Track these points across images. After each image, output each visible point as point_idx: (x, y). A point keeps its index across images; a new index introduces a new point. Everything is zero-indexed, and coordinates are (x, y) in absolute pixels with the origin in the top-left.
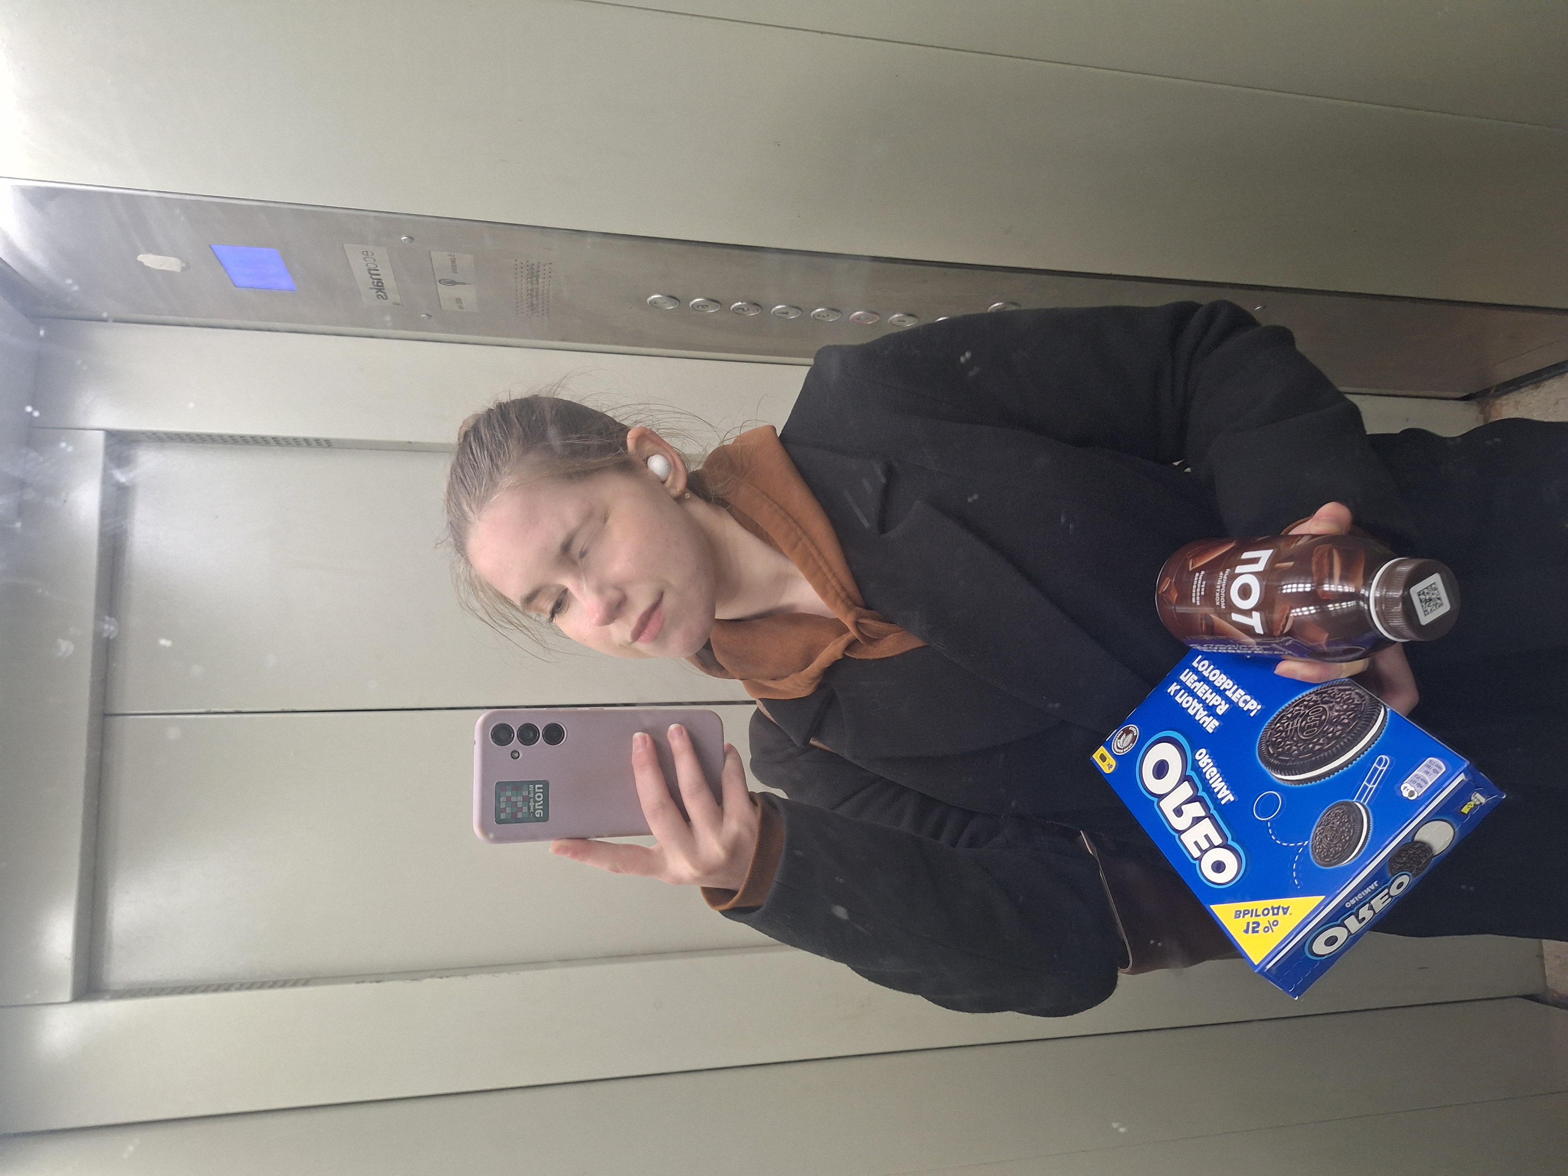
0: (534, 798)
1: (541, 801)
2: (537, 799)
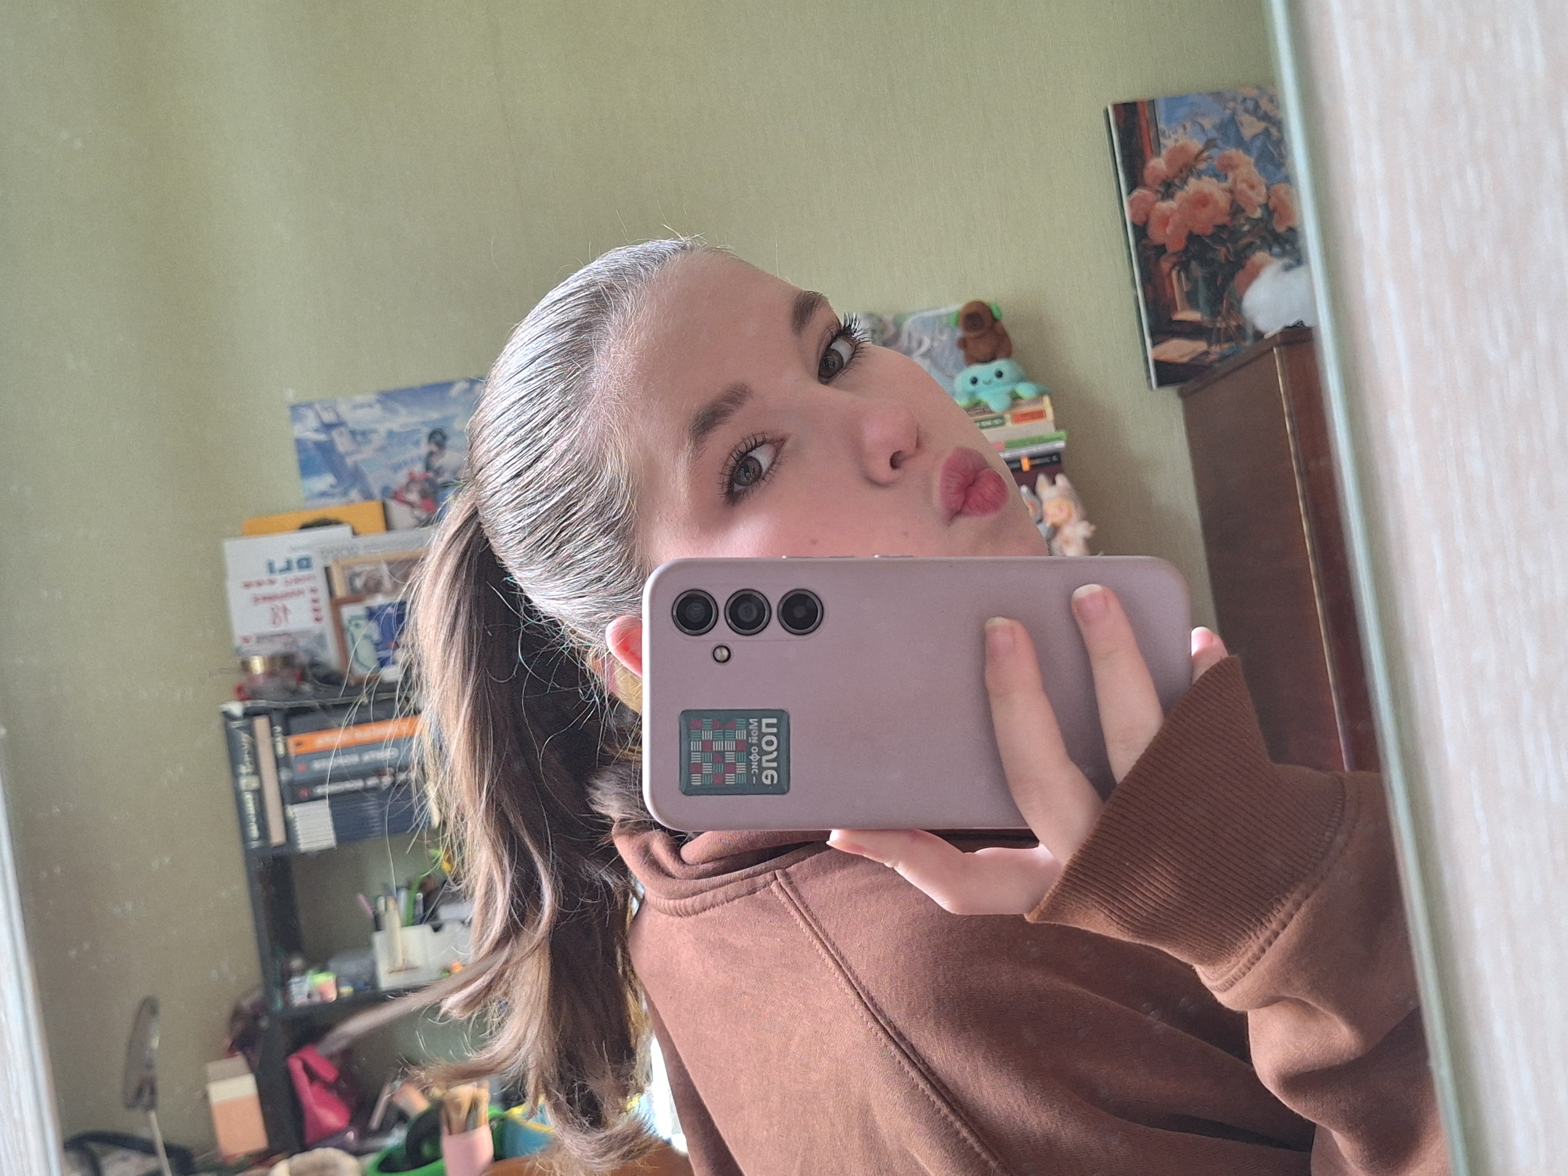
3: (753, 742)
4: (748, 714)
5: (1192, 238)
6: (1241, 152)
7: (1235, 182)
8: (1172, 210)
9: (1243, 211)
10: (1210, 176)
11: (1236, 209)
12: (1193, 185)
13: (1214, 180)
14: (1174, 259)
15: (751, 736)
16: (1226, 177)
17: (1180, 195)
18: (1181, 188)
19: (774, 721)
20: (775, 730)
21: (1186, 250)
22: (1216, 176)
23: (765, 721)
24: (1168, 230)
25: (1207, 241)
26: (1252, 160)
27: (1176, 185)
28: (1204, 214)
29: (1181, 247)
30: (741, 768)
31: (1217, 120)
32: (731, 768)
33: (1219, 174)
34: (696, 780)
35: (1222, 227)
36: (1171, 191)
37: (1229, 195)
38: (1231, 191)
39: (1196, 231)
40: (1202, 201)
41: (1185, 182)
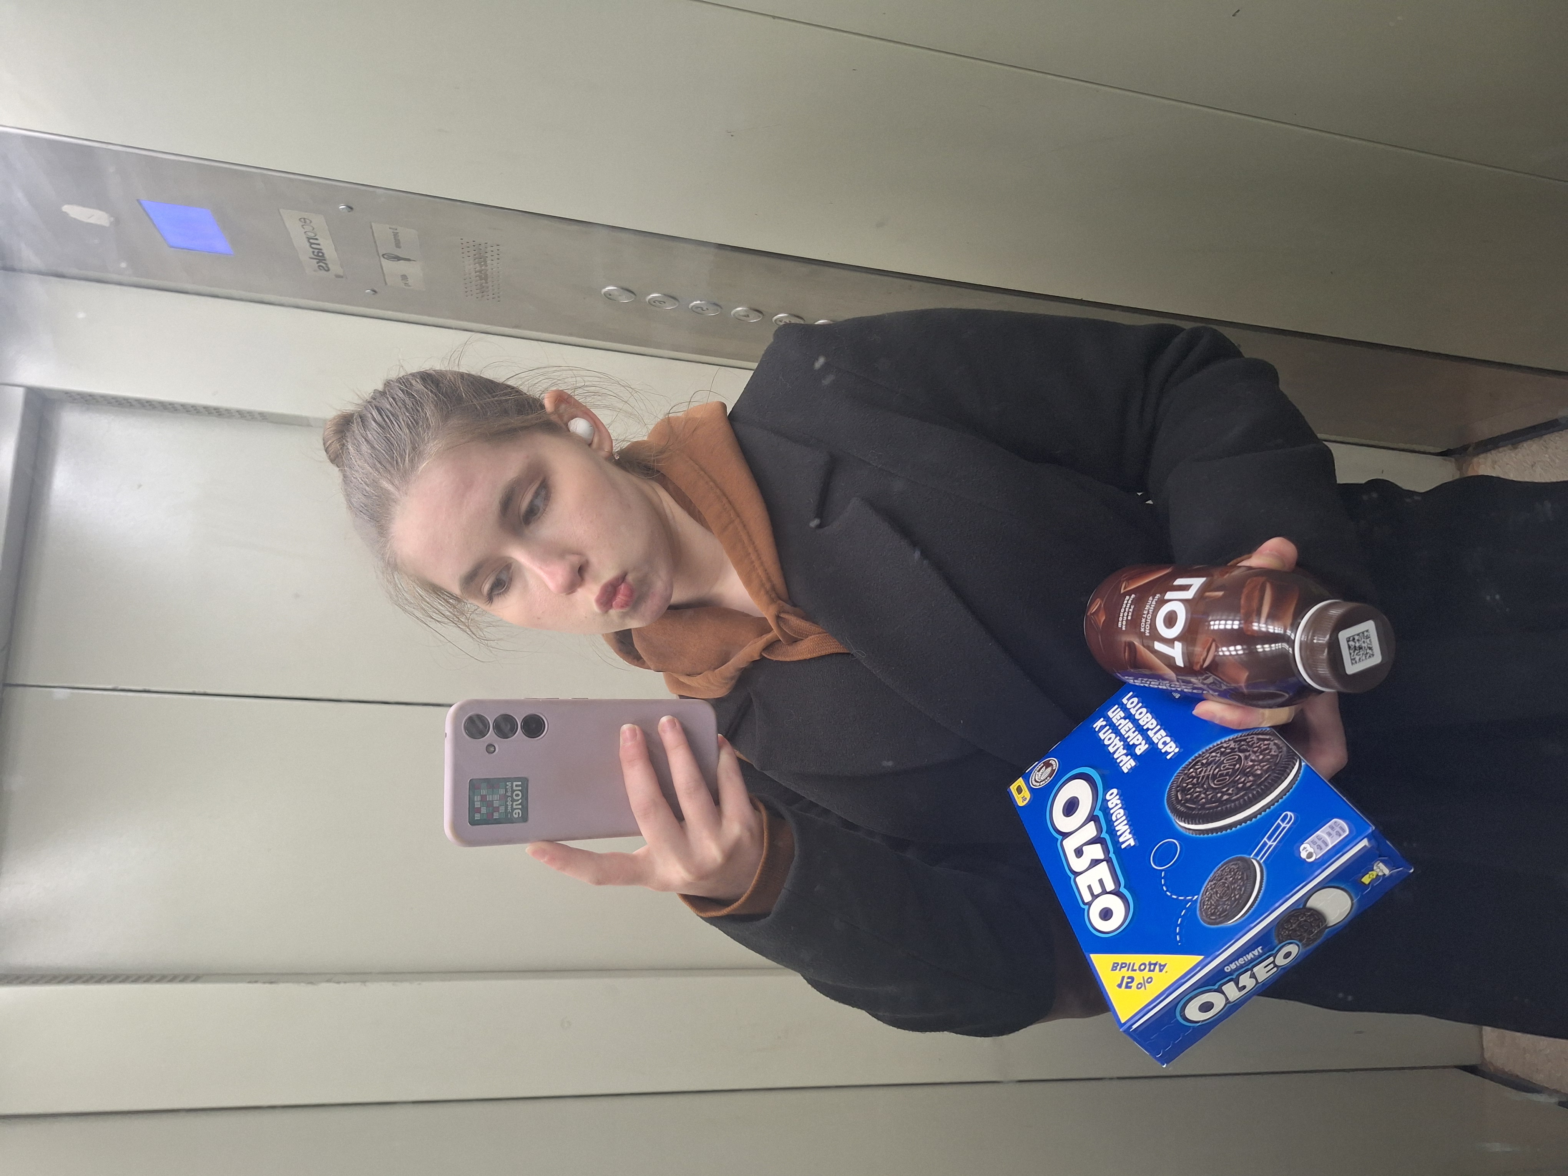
0: (512, 797)
1: (518, 800)
2: (515, 798)
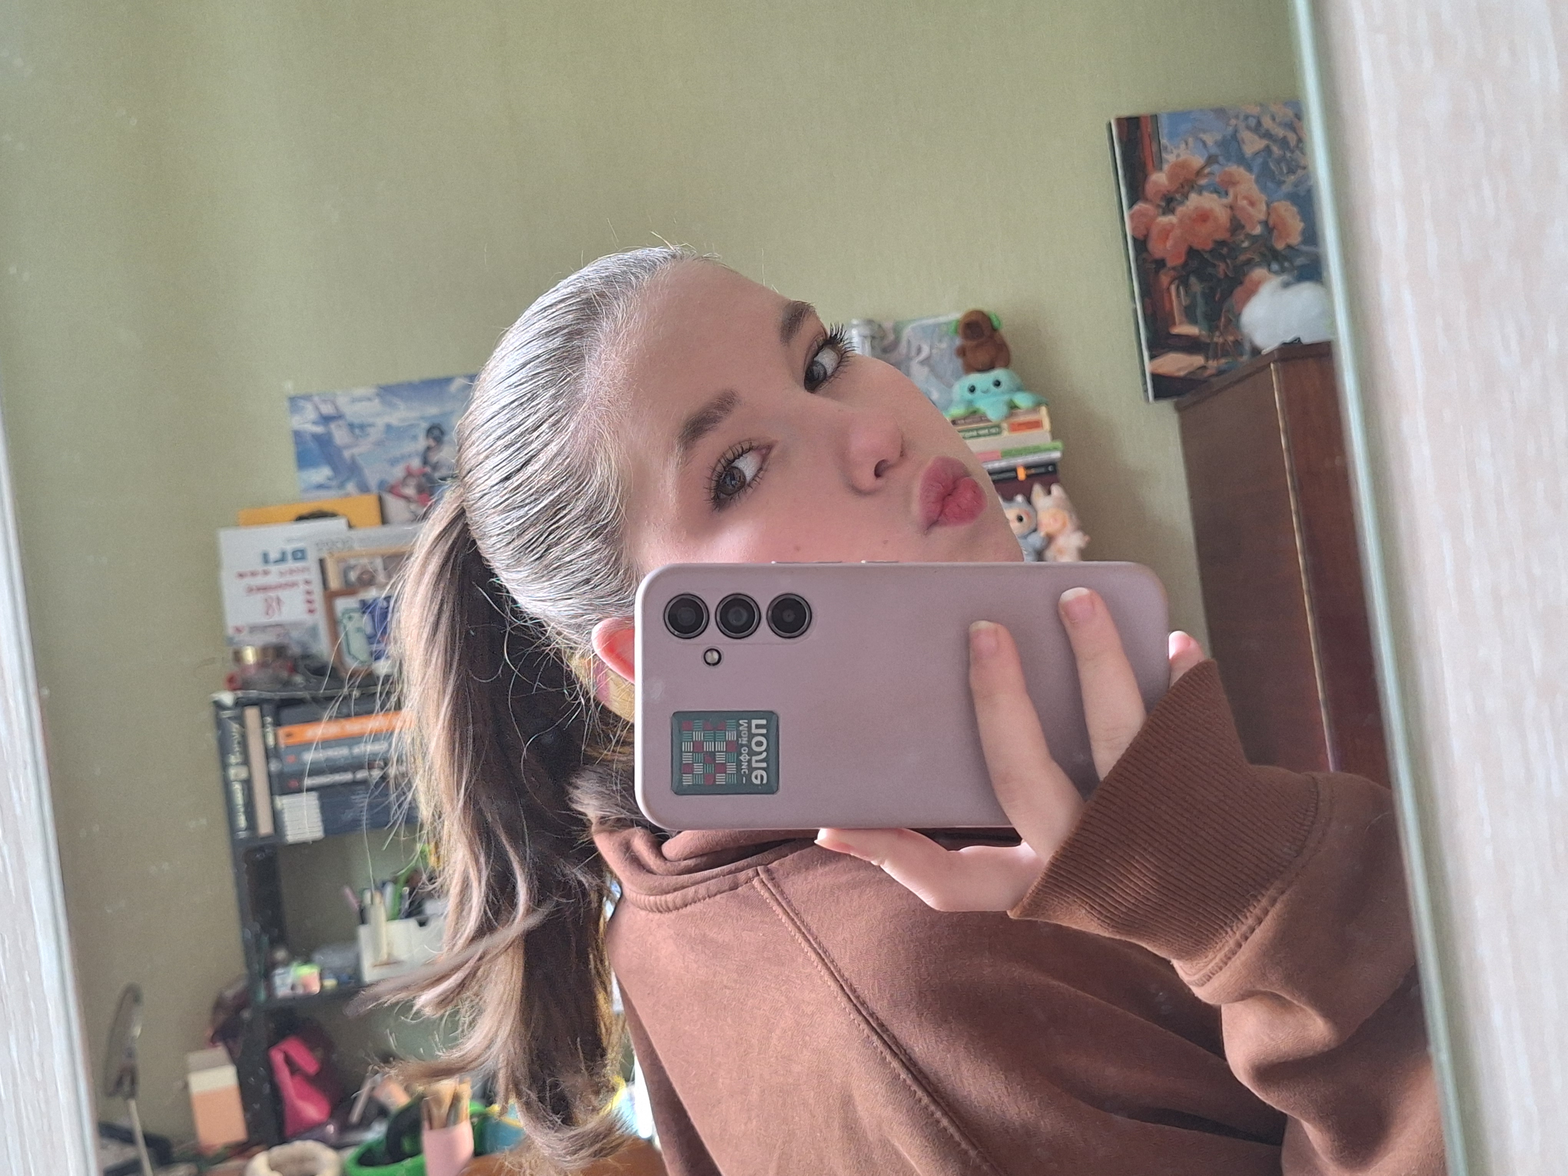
3: (744, 742)
4: (738, 715)
5: (1192, 252)
6: (1242, 170)
7: (1236, 197)
8: (1173, 226)
9: (1243, 227)
10: (1212, 192)
11: (1236, 226)
12: (1194, 201)
13: (1215, 196)
14: (1172, 273)
15: (741, 737)
16: (1227, 194)
17: (1180, 210)
18: (1181, 203)
19: (764, 722)
20: (764, 731)
21: (1185, 265)
22: (1216, 191)
23: (754, 722)
24: (1169, 244)
25: (1206, 256)
26: (1253, 177)
27: (1176, 200)
28: (1204, 230)
29: (1179, 262)
30: (731, 768)
31: (1219, 137)
32: (722, 768)
33: (1220, 190)
34: (688, 780)
35: (1222, 243)
36: (1172, 205)
37: (1229, 210)
38: (1231, 208)
39: (1196, 246)
40: (1204, 216)
41: (1186, 197)
